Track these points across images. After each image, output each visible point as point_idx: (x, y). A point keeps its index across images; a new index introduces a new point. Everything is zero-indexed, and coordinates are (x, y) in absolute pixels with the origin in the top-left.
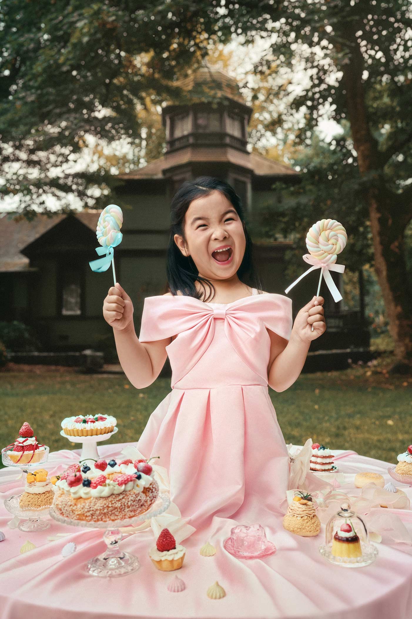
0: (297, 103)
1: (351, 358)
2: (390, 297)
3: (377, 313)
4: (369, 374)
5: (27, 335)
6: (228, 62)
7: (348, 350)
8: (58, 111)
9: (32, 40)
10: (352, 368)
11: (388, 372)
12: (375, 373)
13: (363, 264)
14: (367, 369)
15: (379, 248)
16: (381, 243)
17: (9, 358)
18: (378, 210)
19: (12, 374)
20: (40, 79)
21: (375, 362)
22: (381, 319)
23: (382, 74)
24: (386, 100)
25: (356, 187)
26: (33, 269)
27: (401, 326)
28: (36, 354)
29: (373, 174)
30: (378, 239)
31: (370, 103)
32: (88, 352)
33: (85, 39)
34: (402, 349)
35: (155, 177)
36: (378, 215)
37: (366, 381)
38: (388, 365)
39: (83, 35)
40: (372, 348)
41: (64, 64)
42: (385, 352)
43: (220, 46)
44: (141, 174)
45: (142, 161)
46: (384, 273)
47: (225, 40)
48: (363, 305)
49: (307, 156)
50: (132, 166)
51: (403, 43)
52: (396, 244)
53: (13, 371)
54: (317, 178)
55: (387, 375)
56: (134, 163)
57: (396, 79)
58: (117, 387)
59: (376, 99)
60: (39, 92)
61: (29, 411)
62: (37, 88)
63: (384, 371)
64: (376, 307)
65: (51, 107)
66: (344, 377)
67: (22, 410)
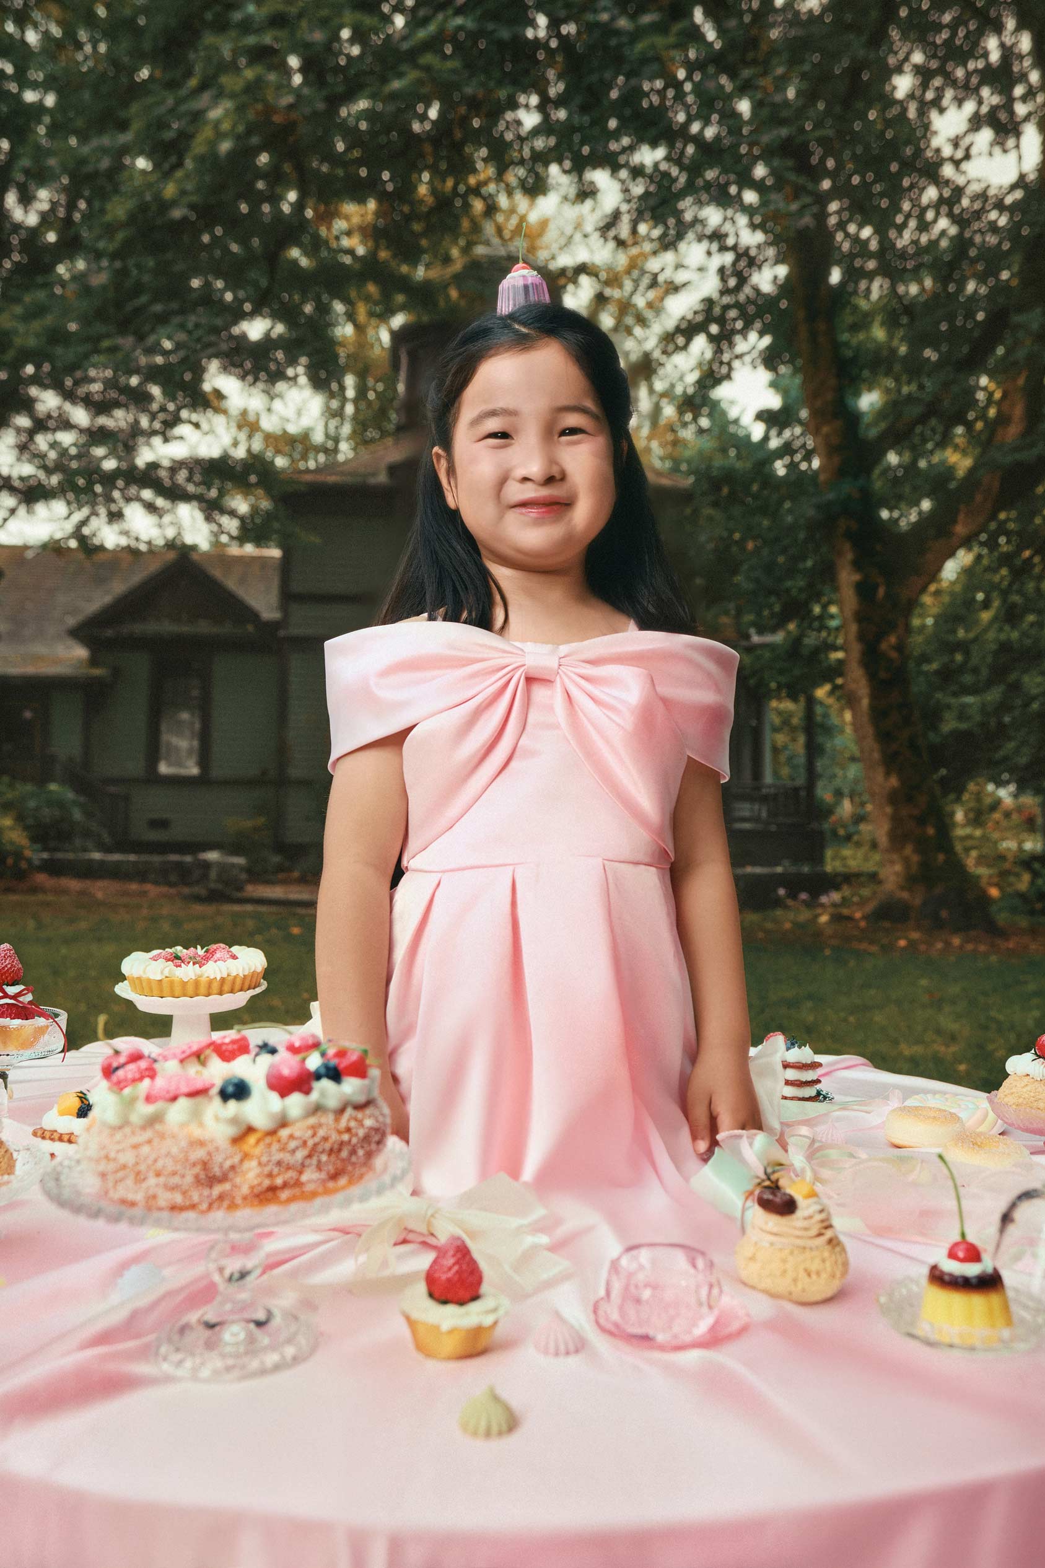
0: (688, 330)
1: (785, 887)
2: (876, 755)
3: (839, 794)
4: (824, 919)
5: (77, 815)
6: (538, 243)
7: (779, 870)
8: (158, 308)
9: (104, 151)
10: (786, 907)
11: (864, 918)
12: (837, 918)
13: (817, 684)
14: (819, 911)
15: (856, 648)
16: (861, 637)
17: (37, 863)
18: (857, 565)
19: (41, 897)
20: (120, 236)
21: (836, 896)
22: (847, 807)
23: (871, 276)
24: (879, 333)
25: (811, 512)
26: (97, 672)
27: (896, 820)
28: (97, 856)
29: (848, 488)
30: (854, 628)
31: (845, 337)
32: (213, 856)
33: (225, 146)
34: (898, 868)
35: (372, 481)
36: (856, 577)
37: (818, 934)
38: (863, 902)
39: (220, 136)
40: (829, 867)
41: (174, 203)
42: (858, 875)
43: (522, 202)
44: (342, 473)
45: (344, 446)
46: (865, 702)
47: (536, 188)
48: (812, 776)
49: (700, 452)
50: (322, 458)
51: (916, 212)
52: (893, 639)
53: (44, 890)
54: (725, 491)
55: (863, 924)
56: (326, 451)
57: (901, 289)
58: (274, 931)
59: (855, 328)
60: (118, 264)
61: (72, 973)
62: (114, 256)
63: (858, 915)
64: (838, 782)
65: (144, 299)
66: (769, 925)
67: (56, 973)
